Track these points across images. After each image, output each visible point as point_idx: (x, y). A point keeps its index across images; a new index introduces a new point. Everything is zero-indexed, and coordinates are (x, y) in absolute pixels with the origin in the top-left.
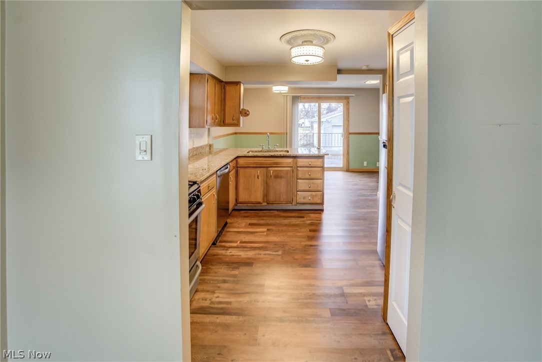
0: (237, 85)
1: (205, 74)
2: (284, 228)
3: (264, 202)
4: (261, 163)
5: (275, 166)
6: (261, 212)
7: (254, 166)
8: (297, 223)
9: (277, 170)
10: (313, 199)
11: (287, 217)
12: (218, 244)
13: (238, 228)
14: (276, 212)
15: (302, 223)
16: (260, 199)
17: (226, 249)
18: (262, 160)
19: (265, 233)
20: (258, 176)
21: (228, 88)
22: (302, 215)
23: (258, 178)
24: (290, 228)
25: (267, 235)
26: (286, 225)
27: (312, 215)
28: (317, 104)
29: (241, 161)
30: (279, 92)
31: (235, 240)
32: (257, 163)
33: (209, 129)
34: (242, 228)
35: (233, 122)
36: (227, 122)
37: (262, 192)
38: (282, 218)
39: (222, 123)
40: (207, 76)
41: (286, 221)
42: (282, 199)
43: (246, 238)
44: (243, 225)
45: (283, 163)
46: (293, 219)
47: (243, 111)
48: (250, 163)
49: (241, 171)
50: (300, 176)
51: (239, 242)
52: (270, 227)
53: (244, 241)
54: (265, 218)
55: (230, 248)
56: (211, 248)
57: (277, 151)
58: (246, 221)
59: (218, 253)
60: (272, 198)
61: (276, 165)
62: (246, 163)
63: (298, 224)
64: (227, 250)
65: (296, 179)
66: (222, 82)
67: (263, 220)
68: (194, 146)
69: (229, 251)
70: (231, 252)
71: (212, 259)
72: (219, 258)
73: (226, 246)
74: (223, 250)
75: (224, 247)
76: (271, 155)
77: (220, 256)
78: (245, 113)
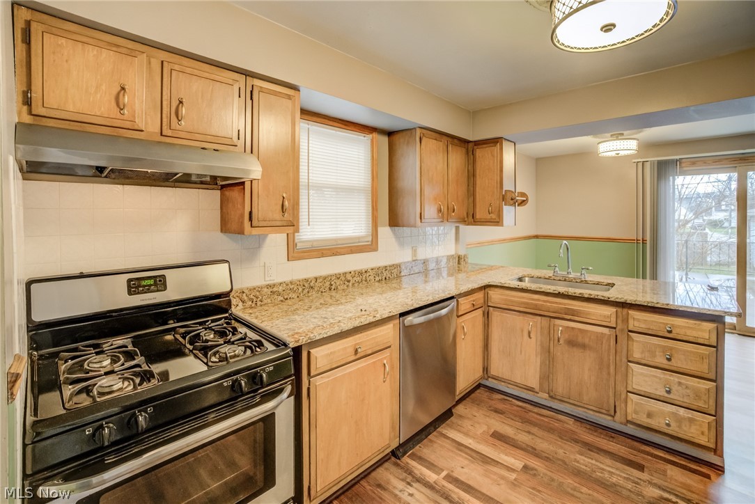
0: (495, 146)
1: (415, 128)
2: (569, 481)
3: (542, 389)
4: (536, 305)
5: (569, 317)
6: (536, 410)
7: (521, 309)
8: (614, 480)
9: (573, 328)
10: (680, 427)
11: (590, 447)
12: (406, 459)
13: (466, 434)
14: (571, 421)
15: (630, 486)
16: (534, 382)
17: (409, 479)
18: (538, 300)
19: (513, 476)
20: (529, 333)
21: (479, 152)
22: (639, 458)
23: (530, 337)
24: (584, 490)
25: (514, 485)
26: (577, 473)
27: (673, 472)
28: (735, 175)
29: (495, 296)
30: (613, 154)
31: (440, 463)
32: (527, 303)
33: (457, 228)
34: (473, 438)
35: (489, 217)
36: (478, 216)
37: (538, 369)
38: (577, 448)
39: (471, 217)
40: (418, 131)
41: (585, 461)
42: (585, 398)
43: (465, 470)
44: (480, 430)
45: (589, 313)
46: (608, 461)
47: (509, 196)
48: (512, 301)
49: (496, 316)
50: (637, 355)
51: (444, 474)
52: (534, 463)
53: (455, 475)
54: (535, 430)
55: (418, 480)
56: (387, 465)
57: (586, 282)
58: (492, 422)
59: (388, 482)
60: (560, 387)
61: (570, 315)
62: (506, 300)
63: (615, 485)
64: (409, 484)
65: (624, 360)
66: (469, 142)
67: (529, 432)
68: (414, 259)
69: (411, 490)
70: (411, 495)
71: (370, 492)
72: (381, 499)
73: (416, 471)
74: (403, 480)
75: (410, 474)
76: (559, 293)
77: (385, 495)
78: (512, 199)
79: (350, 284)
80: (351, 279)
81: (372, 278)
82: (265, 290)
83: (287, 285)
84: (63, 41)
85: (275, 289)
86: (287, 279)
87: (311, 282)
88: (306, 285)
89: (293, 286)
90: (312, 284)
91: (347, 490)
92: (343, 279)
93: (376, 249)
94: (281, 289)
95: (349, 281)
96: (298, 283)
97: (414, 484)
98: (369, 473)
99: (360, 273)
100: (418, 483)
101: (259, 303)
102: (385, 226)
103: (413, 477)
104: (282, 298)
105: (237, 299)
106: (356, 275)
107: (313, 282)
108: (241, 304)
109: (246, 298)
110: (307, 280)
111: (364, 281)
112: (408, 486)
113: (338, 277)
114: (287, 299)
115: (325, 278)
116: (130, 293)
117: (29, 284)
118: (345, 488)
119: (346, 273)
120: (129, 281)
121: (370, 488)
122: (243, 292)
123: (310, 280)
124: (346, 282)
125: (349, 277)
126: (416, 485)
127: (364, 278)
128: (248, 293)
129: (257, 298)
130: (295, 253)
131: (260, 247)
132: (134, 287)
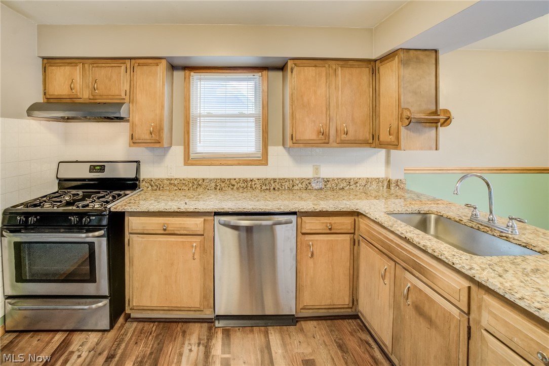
0: (394, 59)
1: (288, 61)
3: (394, 353)
4: (389, 246)
5: (417, 274)
9: (420, 290)
12: (219, 330)
17: (204, 342)
18: (392, 241)
21: (382, 70)
29: (362, 225)
31: (236, 348)
34: (286, 351)
35: (389, 139)
36: (381, 139)
39: (377, 139)
40: (290, 63)
44: (302, 349)
48: (373, 235)
49: (363, 247)
51: (227, 356)
53: (232, 362)
55: (207, 347)
56: (205, 325)
58: (323, 351)
59: (191, 334)
60: (406, 360)
61: (418, 271)
62: (368, 232)
66: (375, 61)
68: (316, 176)
69: (195, 348)
70: (191, 350)
71: (176, 331)
72: (175, 338)
73: (214, 341)
74: (199, 339)
75: (208, 340)
76: (406, 238)
77: (180, 339)
78: (408, 119)
79: (235, 188)
80: (236, 184)
81: (258, 186)
82: (166, 181)
83: (181, 180)
84: (54, 68)
85: (172, 182)
86: (182, 177)
87: (199, 181)
88: (195, 183)
89: (185, 182)
90: (200, 183)
91: (168, 322)
92: (228, 183)
93: (266, 164)
94: (176, 182)
95: (234, 185)
96: (189, 180)
97: (201, 346)
98: (189, 322)
99: (245, 181)
100: (204, 348)
101: (161, 188)
102: (278, 145)
103: (207, 342)
104: (177, 188)
105: (148, 184)
106: (241, 182)
107: (201, 181)
108: (150, 187)
109: (153, 184)
110: (196, 180)
111: (249, 188)
112: (197, 345)
113: (223, 181)
114: (180, 189)
115: (211, 180)
116: (90, 172)
117: (60, 162)
118: (167, 320)
119: (230, 179)
120: (91, 166)
121: (179, 330)
122: (152, 181)
123: (198, 180)
124: (231, 186)
125: (233, 182)
126: (202, 348)
127: (249, 185)
128: (155, 182)
129: (160, 185)
130: (189, 160)
131: (165, 155)
132: (92, 169)
